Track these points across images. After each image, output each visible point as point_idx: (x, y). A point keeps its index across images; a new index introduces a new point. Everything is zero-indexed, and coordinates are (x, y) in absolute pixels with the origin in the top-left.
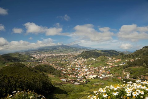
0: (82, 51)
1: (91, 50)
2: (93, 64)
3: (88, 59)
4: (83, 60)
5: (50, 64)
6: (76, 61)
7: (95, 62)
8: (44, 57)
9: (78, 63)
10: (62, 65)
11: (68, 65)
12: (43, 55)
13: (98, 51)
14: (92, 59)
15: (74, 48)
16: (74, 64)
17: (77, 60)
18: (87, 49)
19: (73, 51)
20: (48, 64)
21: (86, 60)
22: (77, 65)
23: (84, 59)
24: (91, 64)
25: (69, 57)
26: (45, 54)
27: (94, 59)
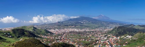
0: (114, 26)
1: (125, 25)
2: (129, 44)
3: (122, 37)
4: (115, 38)
5: (71, 43)
6: (106, 40)
7: (132, 41)
8: (64, 33)
9: (108, 42)
10: (87, 44)
11: (95, 45)
12: (63, 31)
13: (134, 26)
14: (127, 36)
15: (104, 22)
16: (103, 43)
17: (107, 37)
18: (120, 23)
19: (102, 25)
20: (69, 43)
21: (119, 38)
22: (107, 44)
23: (117, 36)
24: (126, 44)
25: (97, 34)
26: (65, 29)
27: (129, 36)
